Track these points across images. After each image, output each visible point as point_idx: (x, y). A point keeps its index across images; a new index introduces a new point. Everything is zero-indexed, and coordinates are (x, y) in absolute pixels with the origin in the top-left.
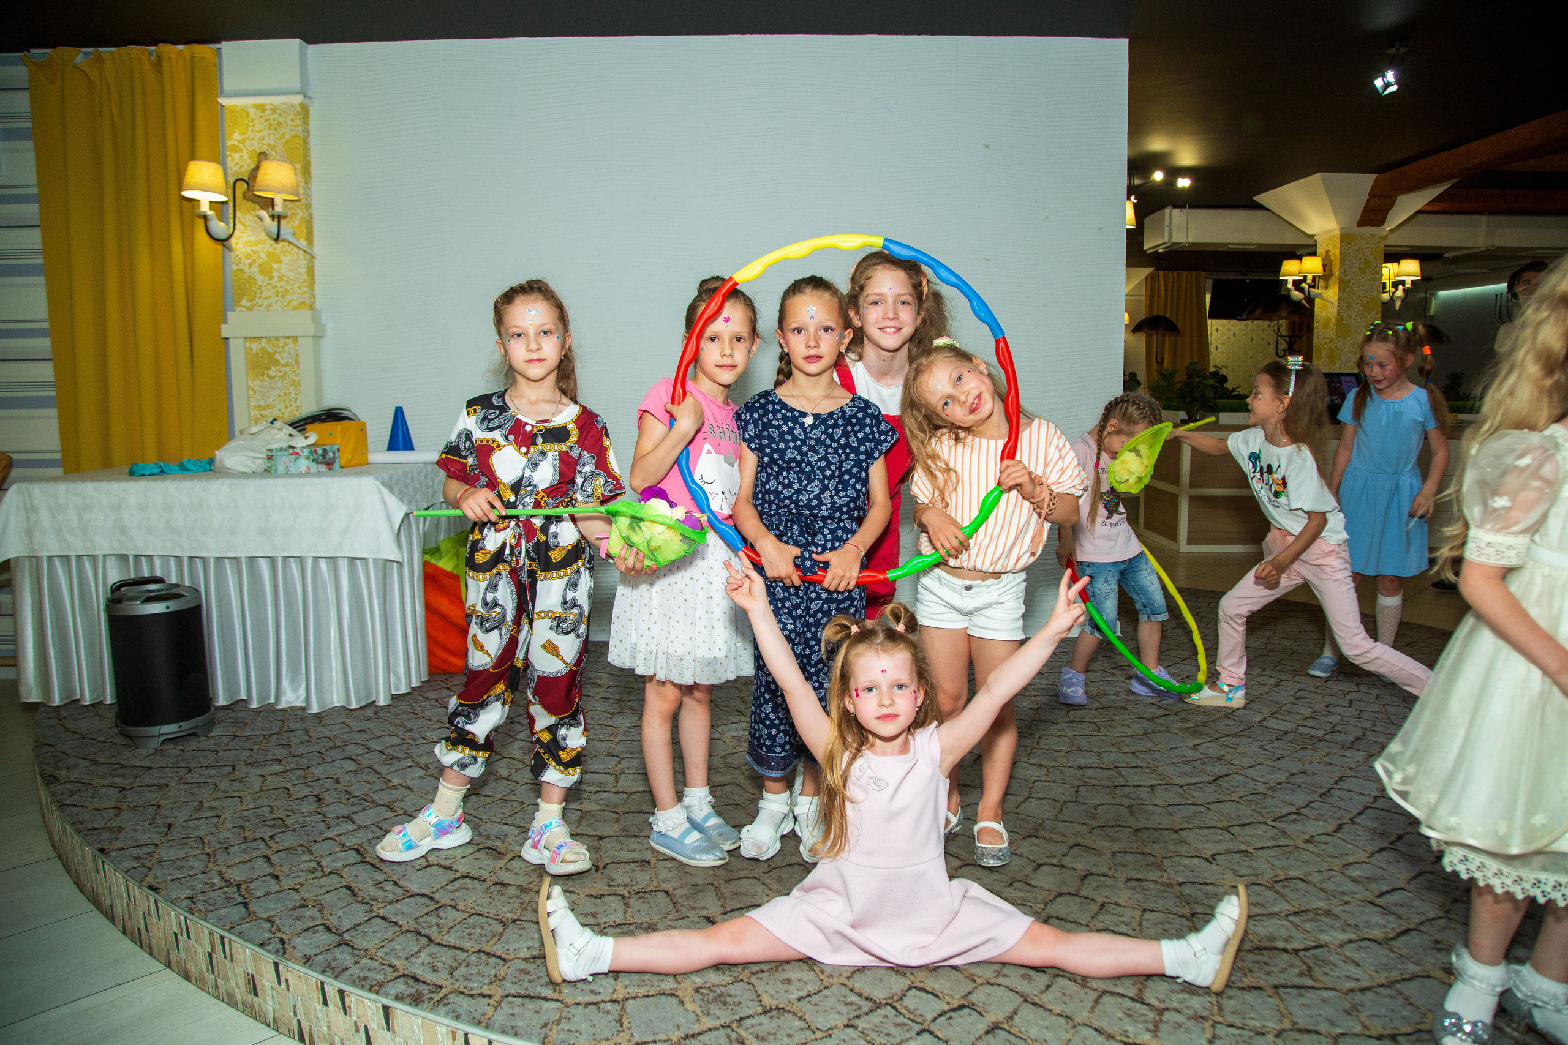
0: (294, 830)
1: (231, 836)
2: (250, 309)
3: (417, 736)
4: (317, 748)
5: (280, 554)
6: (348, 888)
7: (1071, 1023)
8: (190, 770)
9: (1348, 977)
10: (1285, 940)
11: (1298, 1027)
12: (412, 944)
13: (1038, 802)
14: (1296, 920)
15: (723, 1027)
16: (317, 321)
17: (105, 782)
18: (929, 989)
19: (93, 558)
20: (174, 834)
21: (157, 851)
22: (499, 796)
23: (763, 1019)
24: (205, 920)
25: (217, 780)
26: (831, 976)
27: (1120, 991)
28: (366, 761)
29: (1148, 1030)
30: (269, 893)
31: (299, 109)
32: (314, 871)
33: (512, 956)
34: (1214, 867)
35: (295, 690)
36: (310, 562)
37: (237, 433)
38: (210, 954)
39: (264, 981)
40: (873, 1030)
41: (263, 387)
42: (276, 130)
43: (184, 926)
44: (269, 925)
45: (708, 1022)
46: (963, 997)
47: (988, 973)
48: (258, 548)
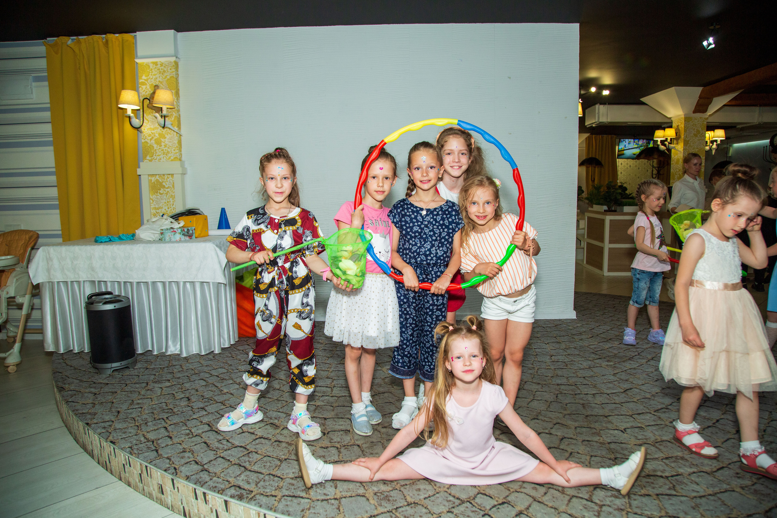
0: (178, 414)
1: (148, 417)
2: (150, 161)
3: (234, 368)
4: (186, 374)
5: (167, 280)
6: (205, 443)
7: (557, 511)
8: (127, 385)
9: (693, 490)
10: (662, 472)
11: (668, 515)
12: (237, 470)
13: (538, 402)
14: (667, 461)
15: (388, 512)
16: (183, 166)
17: (87, 391)
18: (487, 494)
19: (79, 282)
20: (121, 416)
21: (114, 424)
22: (276, 398)
23: (408, 508)
24: (138, 458)
25: (139, 390)
26: (440, 487)
27: (581, 496)
28: (210, 380)
29: (595, 515)
30: (167, 445)
31: (174, 64)
32: (188, 434)
33: (285, 477)
34: (625, 435)
35: (175, 346)
36: (182, 284)
37: (145, 222)
38: (140, 474)
39: (167, 488)
40: (461, 514)
41: (157, 198)
42: (163, 74)
43: (128, 461)
44: (168, 461)
45: (381, 510)
46: (504, 498)
47: (516, 486)
48: (158, 278)
